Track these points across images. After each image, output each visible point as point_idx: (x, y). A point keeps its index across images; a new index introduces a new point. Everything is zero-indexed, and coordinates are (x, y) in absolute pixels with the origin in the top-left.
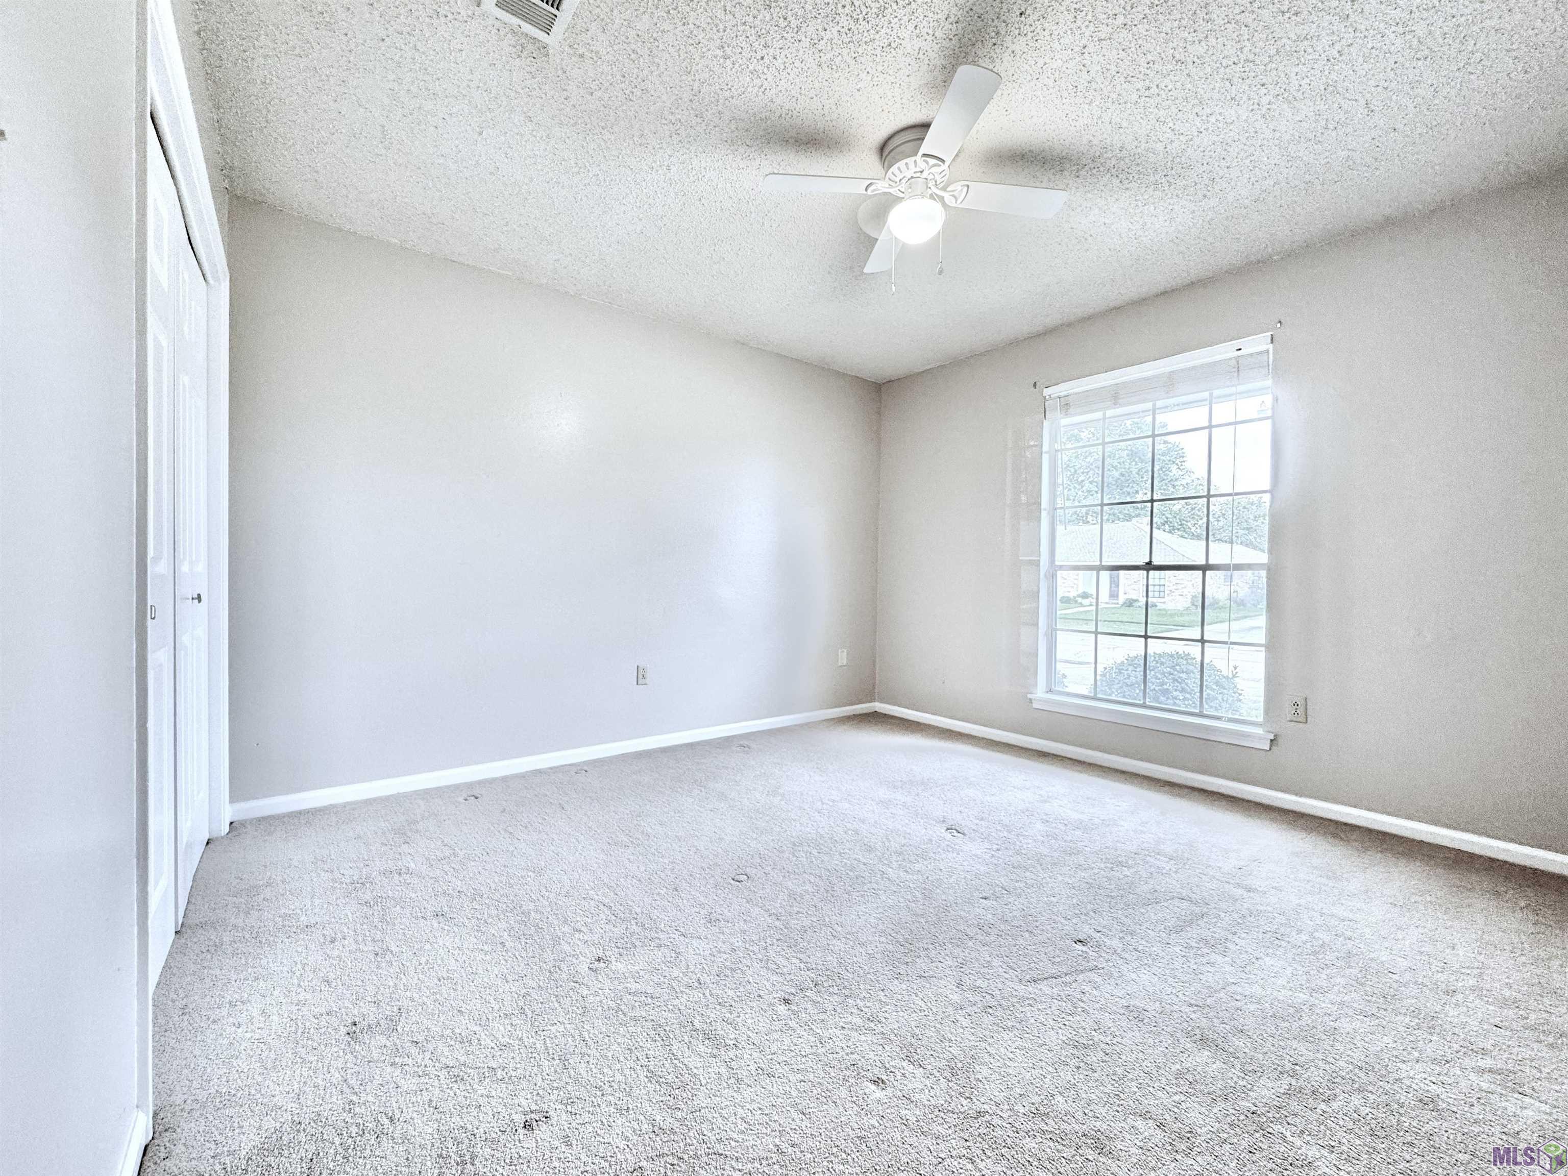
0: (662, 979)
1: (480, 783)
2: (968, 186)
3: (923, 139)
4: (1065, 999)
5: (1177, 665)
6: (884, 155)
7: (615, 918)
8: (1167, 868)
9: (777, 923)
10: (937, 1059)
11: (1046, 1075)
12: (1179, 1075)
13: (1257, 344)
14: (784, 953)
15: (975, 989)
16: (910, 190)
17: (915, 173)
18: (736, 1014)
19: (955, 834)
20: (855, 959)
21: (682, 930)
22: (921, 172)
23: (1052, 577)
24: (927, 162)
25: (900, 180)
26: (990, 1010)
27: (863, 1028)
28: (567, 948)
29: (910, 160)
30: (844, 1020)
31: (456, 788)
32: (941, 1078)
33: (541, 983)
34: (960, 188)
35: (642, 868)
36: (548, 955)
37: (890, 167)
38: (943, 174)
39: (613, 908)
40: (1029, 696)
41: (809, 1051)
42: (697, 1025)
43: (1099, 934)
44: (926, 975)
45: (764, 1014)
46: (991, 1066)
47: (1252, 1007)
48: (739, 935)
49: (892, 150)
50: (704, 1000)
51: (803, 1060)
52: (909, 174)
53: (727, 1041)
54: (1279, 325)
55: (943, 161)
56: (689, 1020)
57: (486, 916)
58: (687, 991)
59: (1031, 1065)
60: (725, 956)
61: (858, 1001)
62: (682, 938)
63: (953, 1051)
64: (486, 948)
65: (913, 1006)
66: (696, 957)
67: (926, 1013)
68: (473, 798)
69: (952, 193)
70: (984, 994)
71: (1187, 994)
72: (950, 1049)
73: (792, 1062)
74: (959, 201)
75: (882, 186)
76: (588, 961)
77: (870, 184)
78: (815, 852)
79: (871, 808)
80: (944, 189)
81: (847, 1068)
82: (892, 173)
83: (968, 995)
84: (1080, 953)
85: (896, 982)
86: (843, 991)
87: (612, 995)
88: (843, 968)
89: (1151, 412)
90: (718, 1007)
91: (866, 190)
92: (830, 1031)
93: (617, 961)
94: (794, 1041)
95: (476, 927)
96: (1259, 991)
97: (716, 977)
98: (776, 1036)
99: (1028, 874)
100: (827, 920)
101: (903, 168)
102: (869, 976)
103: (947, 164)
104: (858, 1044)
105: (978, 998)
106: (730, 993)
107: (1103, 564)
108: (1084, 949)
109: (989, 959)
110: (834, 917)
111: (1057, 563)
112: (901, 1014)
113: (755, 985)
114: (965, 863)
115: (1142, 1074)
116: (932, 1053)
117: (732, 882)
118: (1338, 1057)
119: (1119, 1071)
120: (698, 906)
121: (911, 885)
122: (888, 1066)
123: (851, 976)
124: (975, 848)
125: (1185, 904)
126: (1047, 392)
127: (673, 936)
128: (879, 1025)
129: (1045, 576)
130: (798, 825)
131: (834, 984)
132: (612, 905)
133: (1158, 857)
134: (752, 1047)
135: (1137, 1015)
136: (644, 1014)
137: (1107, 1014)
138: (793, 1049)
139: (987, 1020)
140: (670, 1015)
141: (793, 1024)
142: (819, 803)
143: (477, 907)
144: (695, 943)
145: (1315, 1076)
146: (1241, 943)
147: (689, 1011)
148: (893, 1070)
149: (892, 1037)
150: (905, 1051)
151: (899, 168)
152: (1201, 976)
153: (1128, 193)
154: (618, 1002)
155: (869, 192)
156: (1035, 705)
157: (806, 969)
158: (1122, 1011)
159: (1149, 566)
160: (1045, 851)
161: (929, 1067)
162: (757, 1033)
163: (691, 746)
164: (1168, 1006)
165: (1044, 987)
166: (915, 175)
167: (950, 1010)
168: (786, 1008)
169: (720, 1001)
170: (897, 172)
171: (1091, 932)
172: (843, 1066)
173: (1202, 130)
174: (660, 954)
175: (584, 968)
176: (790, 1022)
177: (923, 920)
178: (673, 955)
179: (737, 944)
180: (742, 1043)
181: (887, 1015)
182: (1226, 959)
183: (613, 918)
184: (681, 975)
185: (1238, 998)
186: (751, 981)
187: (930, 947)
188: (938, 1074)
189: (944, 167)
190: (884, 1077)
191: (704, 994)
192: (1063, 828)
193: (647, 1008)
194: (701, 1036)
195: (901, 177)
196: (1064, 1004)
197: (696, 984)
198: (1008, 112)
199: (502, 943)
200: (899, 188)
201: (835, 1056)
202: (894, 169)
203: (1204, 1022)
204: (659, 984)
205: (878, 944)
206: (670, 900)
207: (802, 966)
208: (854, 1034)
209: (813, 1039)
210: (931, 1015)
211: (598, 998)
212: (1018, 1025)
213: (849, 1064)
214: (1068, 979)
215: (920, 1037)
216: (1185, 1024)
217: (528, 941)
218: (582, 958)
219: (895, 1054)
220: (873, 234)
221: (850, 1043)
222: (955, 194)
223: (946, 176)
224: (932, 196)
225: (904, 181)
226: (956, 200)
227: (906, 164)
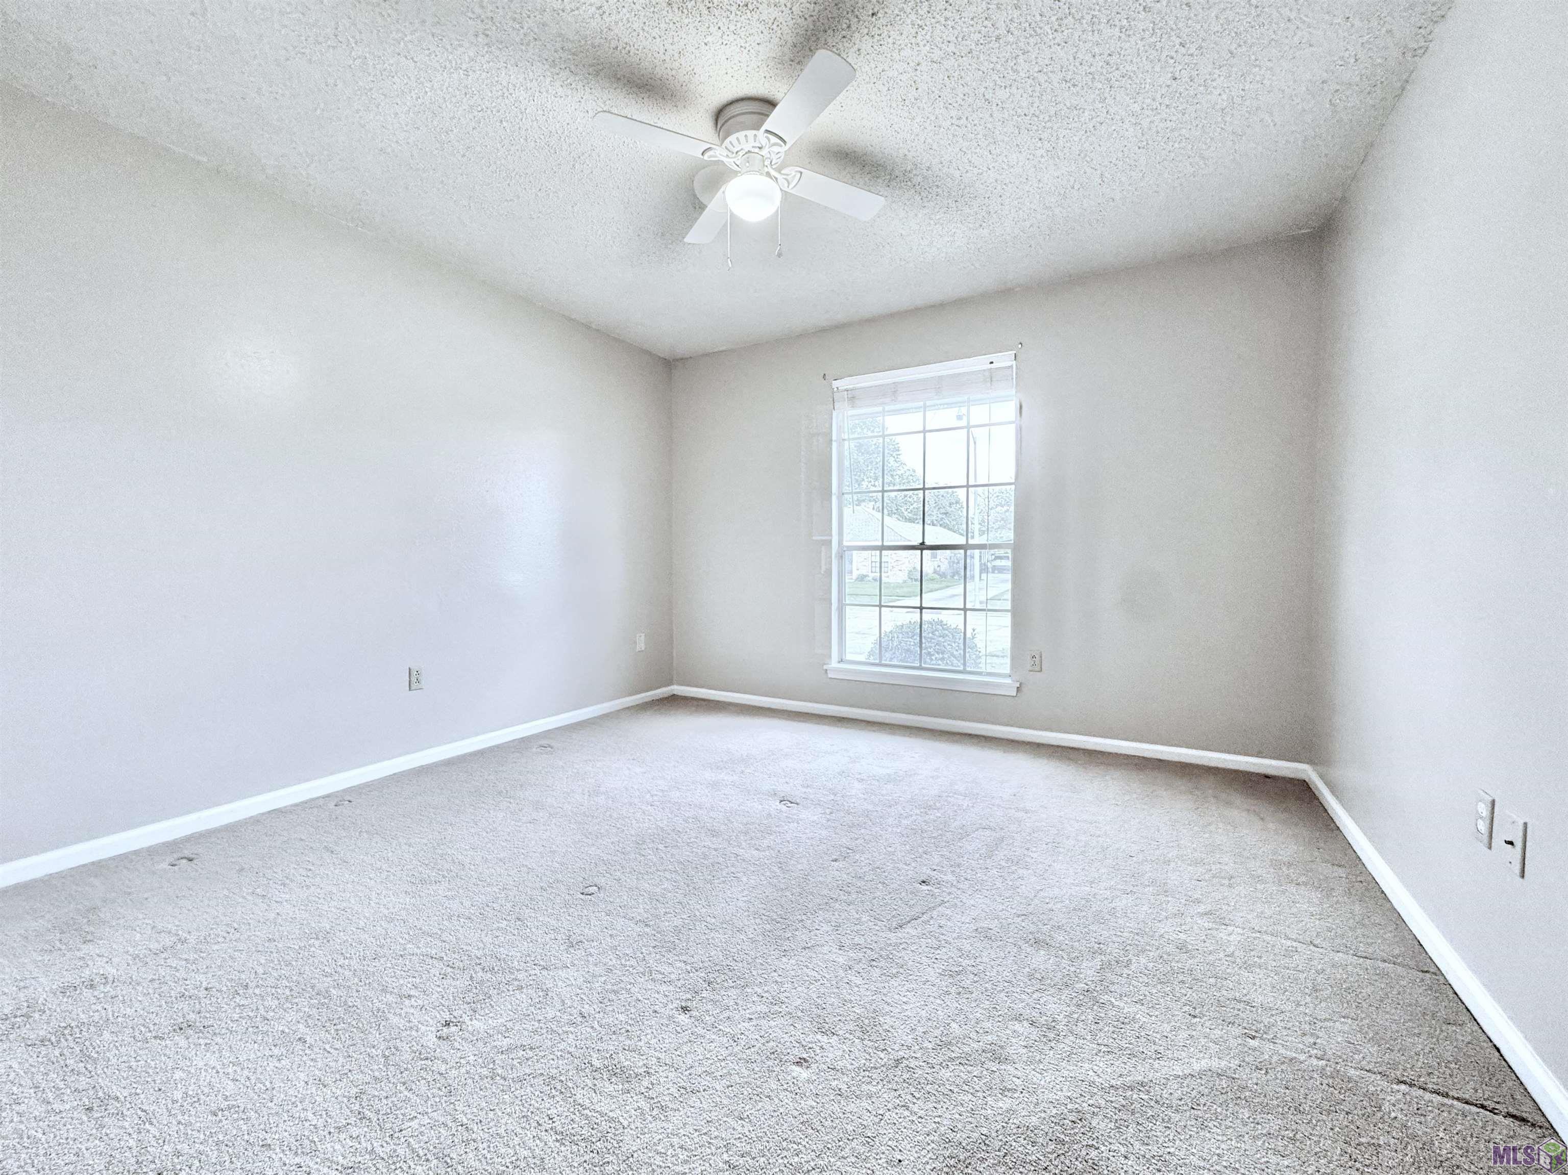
0: (536, 1024)
1: (188, 839)
2: (801, 173)
3: (768, 116)
4: (929, 936)
6: (720, 123)
7: (451, 970)
8: (966, 805)
9: (647, 930)
10: (846, 1022)
11: (938, 1008)
12: (1031, 976)
13: (1004, 360)
14: (665, 959)
15: (856, 947)
16: (747, 164)
17: (753, 147)
18: (636, 1039)
19: (790, 805)
20: (739, 947)
21: (542, 963)
22: (760, 148)
23: (841, 557)
24: (769, 140)
25: (737, 153)
26: (874, 963)
27: (770, 1014)
28: (395, 1020)
29: (751, 133)
30: (748, 1011)
31: (152, 852)
32: (855, 1039)
33: (377, 1074)
34: (794, 173)
35: (467, 903)
36: (374, 1037)
37: (727, 135)
38: (779, 155)
39: (445, 959)
40: (825, 667)
41: (724, 1053)
42: (597, 1064)
43: (935, 872)
44: (809, 945)
45: (666, 1029)
46: (892, 1014)
47: (1059, 906)
48: (610, 953)
49: (730, 119)
50: (595, 1034)
51: (723, 1064)
52: (747, 147)
53: (636, 1071)
54: (1020, 346)
55: (785, 142)
56: (586, 1061)
57: (262, 1011)
58: (572, 1029)
59: (923, 1003)
60: (603, 979)
61: (756, 989)
62: (545, 972)
63: (857, 1011)
64: (276, 1051)
65: (807, 978)
66: (569, 989)
67: (822, 982)
68: (184, 861)
69: (785, 177)
70: (865, 950)
71: (1013, 907)
72: (854, 1009)
73: (713, 1070)
74: (791, 186)
75: (719, 153)
76: (433, 1029)
77: (709, 149)
78: (661, 847)
79: (703, 792)
80: (779, 170)
81: (768, 1058)
82: (731, 142)
83: (851, 954)
84: (927, 892)
85: (784, 960)
86: (738, 982)
87: (480, 1060)
88: (731, 959)
89: (922, 409)
90: (614, 1037)
91: (702, 154)
92: (739, 1026)
93: (471, 1020)
94: (707, 1047)
95: (250, 1029)
96: (1056, 891)
97: (600, 1005)
98: (686, 1048)
99: (863, 831)
100: (698, 914)
101: (742, 139)
102: (757, 961)
103: (788, 146)
104: (770, 1031)
105: (861, 955)
106: (622, 1017)
107: (885, 544)
108: (929, 888)
109: (858, 916)
110: (704, 910)
111: (845, 543)
112: (799, 989)
113: (646, 1001)
114: (807, 831)
115: (1006, 984)
116: (839, 1018)
117: (582, 897)
118: (1122, 930)
119: (988, 986)
120: (552, 932)
121: (767, 862)
122: (804, 1043)
123: (740, 965)
124: (808, 815)
125: (988, 833)
126: (836, 384)
127: (533, 972)
128: (784, 1006)
129: (836, 557)
130: (634, 822)
131: (727, 978)
132: (443, 954)
133: (956, 796)
134: (665, 1068)
135: (985, 935)
136: (528, 1071)
137: (964, 941)
138: (708, 1056)
139: (876, 973)
140: (560, 1062)
141: (700, 1031)
142: (648, 796)
143: (242, 1002)
144: (562, 974)
145: (1114, 950)
146: (1035, 855)
147: (582, 1051)
148: (810, 1045)
149: (800, 1014)
150: (815, 1024)
151: (738, 139)
152: (1018, 890)
153: (926, 211)
154: (491, 1066)
155: (706, 157)
156: (830, 676)
157: (693, 970)
158: (974, 934)
159: (922, 547)
160: (870, 807)
161: (840, 1032)
162: (665, 1052)
163: (481, 753)
164: (1004, 921)
165: (908, 929)
166: (753, 150)
167: (841, 973)
168: (687, 1016)
169: (613, 1029)
170: (735, 142)
171: (929, 872)
172: (764, 1058)
173: (990, 167)
174: (524, 996)
175: (431, 1040)
176: (696, 1030)
177: (788, 894)
178: (541, 994)
179: (610, 963)
180: (654, 1067)
181: (788, 995)
182: (1029, 871)
183: (449, 970)
184: (558, 1014)
185: (1047, 901)
186: (640, 998)
187: (804, 917)
188: (851, 1037)
189: (783, 148)
190: (805, 1056)
191: (592, 1027)
192: (877, 783)
193: (530, 1063)
194: (605, 1074)
195: (738, 149)
196: (930, 941)
197: (580, 1019)
198: (842, 109)
199: (300, 1039)
200: (735, 159)
201: (752, 1050)
202: (732, 138)
203: (1032, 928)
204: (535, 1032)
205: (756, 927)
206: (516, 932)
207: (689, 968)
208: (763, 1022)
209: (725, 1040)
210: (826, 982)
211: (463, 1070)
212: (901, 970)
213: (769, 1054)
214: (925, 918)
215: (824, 1006)
216: (1021, 932)
217: (338, 1027)
218: (423, 1028)
219: (807, 1029)
220: (705, 202)
221: (763, 1033)
222: (789, 178)
223: (782, 158)
224: (768, 174)
225: (741, 154)
226: (789, 183)
227: (746, 136)
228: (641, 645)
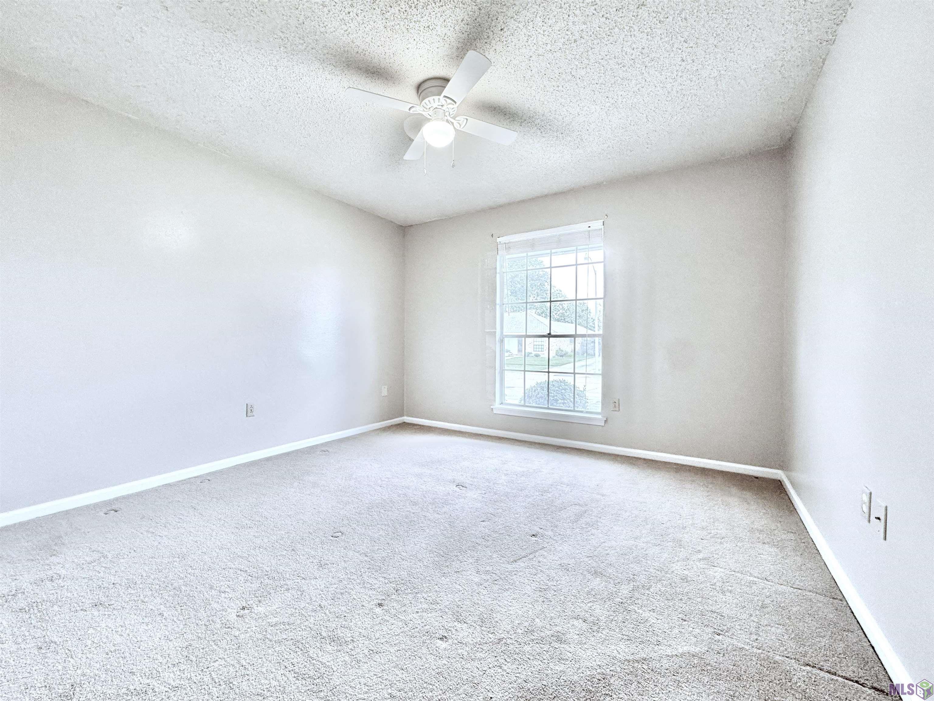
0: (294, 611)
1: (117, 499)
2: (467, 119)
3: (445, 87)
4: (531, 567)
5: (560, 386)
6: (420, 92)
7: (251, 578)
8: (567, 490)
9: (366, 558)
10: (473, 616)
11: (529, 610)
12: (589, 593)
13: (597, 225)
14: (373, 576)
15: (487, 572)
16: (435, 115)
17: (438, 105)
18: (349, 621)
19: (461, 488)
20: (418, 570)
21: (302, 575)
22: (442, 106)
23: (502, 341)
24: (446, 101)
25: (429, 108)
26: (496, 582)
27: (429, 609)
28: (215, 605)
29: (436, 98)
30: (417, 607)
31: (96, 506)
32: (477, 626)
33: (200, 635)
34: (463, 120)
35: (266, 540)
36: (202, 614)
37: (423, 99)
38: (454, 110)
39: (248, 571)
40: (492, 407)
41: (399, 631)
42: (324, 634)
43: (541, 530)
44: (459, 570)
45: (368, 616)
46: (501, 612)
47: (613, 552)
48: (342, 571)
49: (424, 90)
50: (326, 617)
51: (397, 637)
52: (435, 105)
53: (346, 639)
54: (606, 217)
55: (455, 102)
56: (318, 633)
57: (142, 597)
58: (313, 614)
59: (521, 606)
60: (335, 586)
61: (424, 594)
62: (303, 581)
63: (480, 610)
64: (146, 620)
65: (454, 589)
66: (315, 591)
67: (463, 592)
68: (113, 512)
69: (458, 122)
70: (491, 574)
71: (585, 552)
72: (479, 609)
73: (390, 641)
74: (462, 126)
75: (418, 109)
76: (235, 611)
77: (413, 107)
78: (382, 511)
79: (411, 479)
80: (454, 118)
81: (424, 635)
82: (425, 103)
83: (483, 576)
84: (534, 541)
85: (443, 578)
86: (414, 591)
87: (259, 630)
88: (412, 577)
89: (550, 255)
90: (337, 619)
91: (409, 110)
92: (410, 616)
93: (257, 607)
94: (389, 628)
95: (134, 607)
96: (614, 543)
97: (332, 601)
98: (377, 628)
99: (502, 504)
100: (397, 550)
101: (432, 101)
102: (427, 578)
103: (457, 104)
104: (428, 619)
105: (489, 577)
106: (343, 608)
107: (528, 334)
108: (536, 539)
109: (490, 554)
110: (401, 548)
111: (504, 334)
112: (449, 596)
113: (358, 600)
114: (469, 504)
115: (573, 597)
116: (470, 613)
117: (332, 538)
118: (649, 567)
119: (562, 598)
120: (311, 558)
121: (442, 521)
122: (447, 627)
123: (417, 580)
124: (473, 494)
125: (577, 507)
126: (499, 240)
127: (297, 581)
128: (438, 605)
129: (499, 341)
130: (369, 496)
131: (408, 587)
132: (247, 569)
133: (562, 485)
134: (363, 638)
135: (565, 568)
136: (285, 637)
137: (552, 570)
138: (389, 633)
139: (496, 588)
140: (304, 633)
141: (387, 618)
142: (379, 481)
143: (132, 592)
144: (313, 582)
145: (642, 579)
146: (603, 521)
147: (317, 627)
148: (450, 629)
149: (447, 610)
150: (455, 616)
151: (429, 101)
152: (590, 542)
153: (544, 139)
154: (264, 633)
155: (411, 111)
156: (495, 412)
157: (389, 583)
158: (558, 567)
159: (549, 336)
160: (509, 491)
161: (469, 622)
162: (365, 629)
163: (288, 454)
164: (578, 560)
165: (521, 564)
166: (438, 107)
167: (476, 587)
168: (380, 609)
169: (337, 615)
170: (428, 103)
171: (538, 529)
172: (421, 635)
173: (580, 114)
174: (289, 594)
175: (233, 617)
176: (385, 617)
177: (452, 540)
178: (299, 593)
179: (342, 577)
180: (357, 638)
181: (442, 599)
182: (599, 531)
183: (250, 578)
184: (307, 605)
185: (607, 549)
186: (355, 597)
187: (459, 554)
188: (475, 625)
189: (455, 106)
190: (446, 635)
191: (325, 613)
192: (516, 477)
193: (286, 632)
194: (328, 640)
195: (430, 106)
196: (531, 570)
197: (319, 608)
198: (489, 83)
199: (160, 614)
200: (428, 112)
201: (416, 630)
202: (426, 100)
203: (594, 564)
204: (292, 615)
205: (429, 559)
206: (291, 557)
207: (386, 581)
208: (424, 614)
209: (401, 623)
210: (465, 592)
211: (248, 635)
212: (511, 587)
213: (424, 632)
214: (531, 556)
215: (462, 606)
216: (587, 567)
217: (182, 608)
218: (229, 610)
219: (449, 619)
220: (412, 137)
221: (423, 620)
222: (460, 122)
223: (456, 111)
224: (447, 121)
225: (432, 109)
226: (460, 126)
227: (434, 99)
228: (385, 392)
